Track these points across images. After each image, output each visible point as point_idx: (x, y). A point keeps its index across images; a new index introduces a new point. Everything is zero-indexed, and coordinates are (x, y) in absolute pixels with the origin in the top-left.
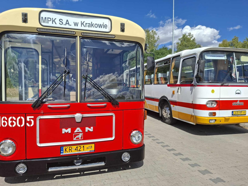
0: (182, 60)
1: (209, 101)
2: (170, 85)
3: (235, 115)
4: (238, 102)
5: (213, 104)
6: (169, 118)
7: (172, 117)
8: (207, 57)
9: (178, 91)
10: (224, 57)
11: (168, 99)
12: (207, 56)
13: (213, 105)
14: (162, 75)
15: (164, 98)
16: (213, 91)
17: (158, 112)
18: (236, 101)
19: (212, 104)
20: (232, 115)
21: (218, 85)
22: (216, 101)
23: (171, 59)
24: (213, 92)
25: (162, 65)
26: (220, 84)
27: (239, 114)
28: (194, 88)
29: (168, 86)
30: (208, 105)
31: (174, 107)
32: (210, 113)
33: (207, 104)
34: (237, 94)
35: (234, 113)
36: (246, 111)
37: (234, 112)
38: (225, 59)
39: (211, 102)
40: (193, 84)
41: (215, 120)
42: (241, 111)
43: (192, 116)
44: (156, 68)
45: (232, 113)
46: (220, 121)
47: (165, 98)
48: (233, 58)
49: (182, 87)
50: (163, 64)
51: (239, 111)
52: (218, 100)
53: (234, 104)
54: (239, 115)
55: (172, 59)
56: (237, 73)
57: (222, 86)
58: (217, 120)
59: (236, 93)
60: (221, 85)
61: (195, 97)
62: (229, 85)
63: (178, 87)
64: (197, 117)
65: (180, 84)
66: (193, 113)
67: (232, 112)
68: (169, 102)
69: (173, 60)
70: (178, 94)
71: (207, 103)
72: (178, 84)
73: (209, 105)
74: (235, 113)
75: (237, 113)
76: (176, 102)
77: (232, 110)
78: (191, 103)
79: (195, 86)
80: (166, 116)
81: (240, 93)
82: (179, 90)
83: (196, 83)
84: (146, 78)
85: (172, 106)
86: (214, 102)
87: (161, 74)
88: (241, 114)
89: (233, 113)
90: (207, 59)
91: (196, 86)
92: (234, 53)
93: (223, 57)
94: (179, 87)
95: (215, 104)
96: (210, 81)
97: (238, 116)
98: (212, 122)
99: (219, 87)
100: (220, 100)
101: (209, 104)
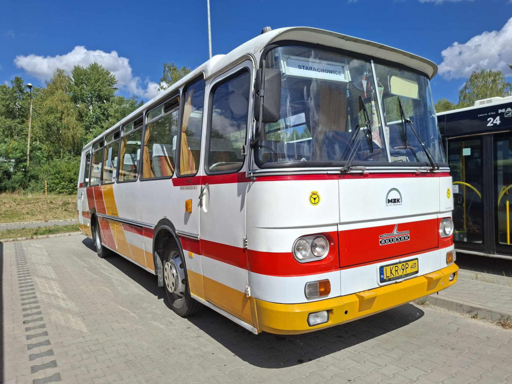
0: (208, 89)
1: (303, 237)
2: (181, 181)
3: (390, 280)
4: (395, 232)
5: (316, 246)
6: (181, 293)
7: (190, 295)
8: (290, 70)
9: (201, 200)
10: (343, 75)
11: (176, 228)
12: (288, 65)
13: (317, 249)
14: (163, 150)
15: (165, 226)
16: (314, 196)
17: (153, 272)
18: (389, 229)
19: (313, 246)
20: (382, 280)
21: (329, 172)
22: (328, 236)
23: (181, 92)
24: (317, 200)
25: (160, 116)
26: (336, 170)
27: (400, 273)
28: (249, 188)
29: (176, 183)
30: (299, 256)
31: (191, 257)
32: (310, 285)
33: (298, 250)
34: (390, 204)
35: (387, 273)
36: (417, 259)
37: (385, 268)
38: (347, 81)
39: (310, 241)
40: (244, 173)
41: (329, 311)
42: (404, 264)
43: (245, 298)
44: (146, 126)
45: (380, 275)
46: (346, 312)
47: (167, 227)
48: (370, 79)
49: (211, 186)
50: (161, 113)
51: (400, 263)
52: (333, 229)
53: (384, 240)
54: (401, 277)
55: (185, 91)
56: (386, 130)
57: (344, 178)
58: (334, 311)
59: (389, 201)
60: (339, 172)
61: (251, 225)
62: (366, 172)
63: (200, 186)
64: (265, 305)
65: (205, 175)
66: (249, 290)
67: (381, 268)
68: (179, 239)
69: (186, 93)
70: (202, 211)
71: (297, 248)
72: (201, 175)
73: (304, 252)
74: (389, 274)
75: (393, 272)
76: (198, 241)
77: (379, 265)
78: (241, 245)
79: (249, 180)
80: (173, 288)
81: (398, 201)
82: (204, 198)
83: (255, 166)
84: (125, 163)
85: (186, 253)
86: (319, 239)
87: (162, 148)
88: (405, 273)
89: (383, 274)
90: (288, 73)
91: (254, 181)
92: (372, 61)
93: (340, 73)
94: (203, 186)
95: (323, 247)
96: (302, 160)
97: (398, 281)
98: (319, 321)
99: (336, 181)
100: (342, 228)
101: (305, 250)
